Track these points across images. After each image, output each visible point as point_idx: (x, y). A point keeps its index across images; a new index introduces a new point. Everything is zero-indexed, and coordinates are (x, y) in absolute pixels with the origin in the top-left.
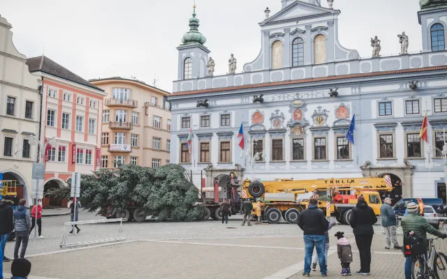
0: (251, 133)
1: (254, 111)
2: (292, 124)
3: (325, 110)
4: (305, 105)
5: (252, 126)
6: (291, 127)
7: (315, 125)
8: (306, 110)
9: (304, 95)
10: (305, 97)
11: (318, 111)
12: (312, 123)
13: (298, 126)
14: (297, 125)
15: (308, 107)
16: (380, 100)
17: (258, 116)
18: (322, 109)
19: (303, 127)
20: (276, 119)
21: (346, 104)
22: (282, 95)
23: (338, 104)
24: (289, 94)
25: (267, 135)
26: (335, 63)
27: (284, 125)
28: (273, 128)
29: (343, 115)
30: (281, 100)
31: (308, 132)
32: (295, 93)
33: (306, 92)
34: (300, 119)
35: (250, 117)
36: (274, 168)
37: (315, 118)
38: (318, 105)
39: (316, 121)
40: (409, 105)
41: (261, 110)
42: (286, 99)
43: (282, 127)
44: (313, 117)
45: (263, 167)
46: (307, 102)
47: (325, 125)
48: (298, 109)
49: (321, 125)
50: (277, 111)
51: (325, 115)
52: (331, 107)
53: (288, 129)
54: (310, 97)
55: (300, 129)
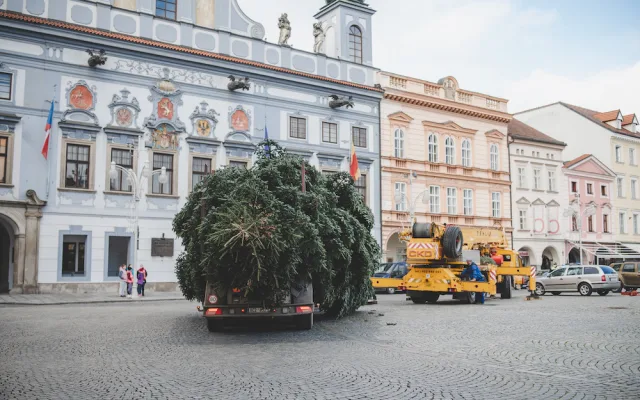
0: (65, 126)
1: (75, 81)
2: (156, 124)
3: (213, 111)
4: (179, 93)
5: (67, 112)
6: (153, 129)
7: (195, 135)
8: (181, 104)
9: (178, 74)
10: (180, 79)
11: (200, 110)
12: (192, 130)
13: (166, 130)
14: (165, 128)
15: (185, 98)
16: (292, 113)
17: (82, 93)
18: (208, 108)
19: (176, 133)
20: (121, 106)
21: (247, 108)
22: (136, 63)
23: (234, 105)
24: (151, 65)
25: (102, 138)
26: (231, 34)
27: (138, 122)
28: (115, 124)
29: (241, 126)
30: (134, 72)
31: (183, 144)
32: (162, 67)
33: (182, 71)
34: (169, 117)
35: (63, 93)
36: (113, 205)
37: (196, 120)
38: (202, 99)
39: (197, 127)
40: (326, 130)
41: (90, 83)
42: (144, 74)
43: (133, 127)
44: (192, 119)
45: (89, 202)
46: (183, 89)
47: (211, 137)
48: (166, 99)
49: (205, 136)
50: (125, 92)
51: (213, 119)
52: (223, 108)
53: (146, 131)
54: (188, 82)
55: (169, 136)
